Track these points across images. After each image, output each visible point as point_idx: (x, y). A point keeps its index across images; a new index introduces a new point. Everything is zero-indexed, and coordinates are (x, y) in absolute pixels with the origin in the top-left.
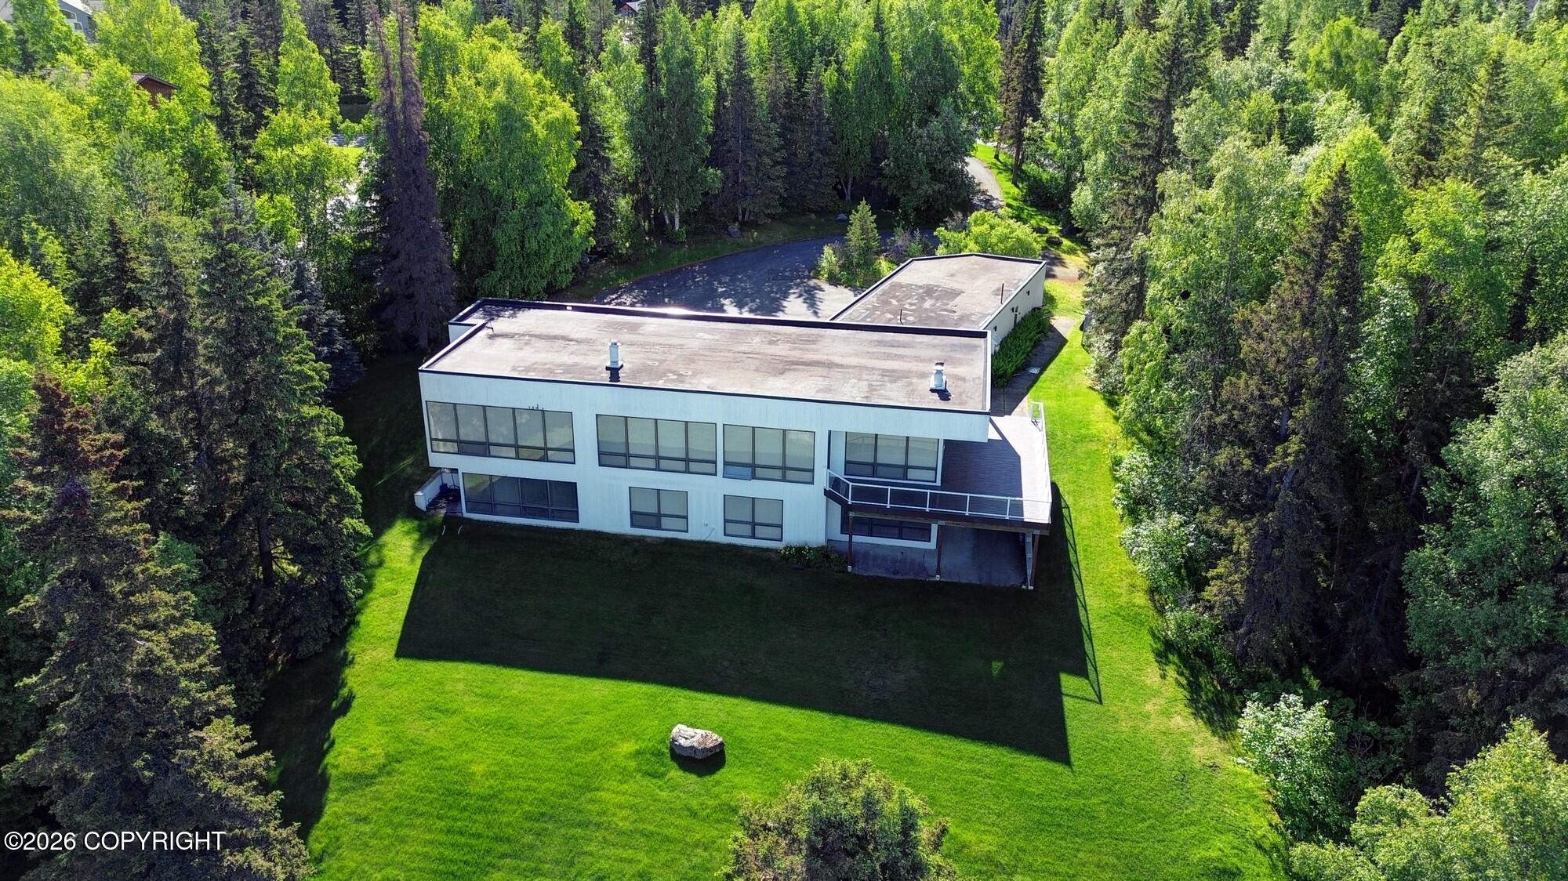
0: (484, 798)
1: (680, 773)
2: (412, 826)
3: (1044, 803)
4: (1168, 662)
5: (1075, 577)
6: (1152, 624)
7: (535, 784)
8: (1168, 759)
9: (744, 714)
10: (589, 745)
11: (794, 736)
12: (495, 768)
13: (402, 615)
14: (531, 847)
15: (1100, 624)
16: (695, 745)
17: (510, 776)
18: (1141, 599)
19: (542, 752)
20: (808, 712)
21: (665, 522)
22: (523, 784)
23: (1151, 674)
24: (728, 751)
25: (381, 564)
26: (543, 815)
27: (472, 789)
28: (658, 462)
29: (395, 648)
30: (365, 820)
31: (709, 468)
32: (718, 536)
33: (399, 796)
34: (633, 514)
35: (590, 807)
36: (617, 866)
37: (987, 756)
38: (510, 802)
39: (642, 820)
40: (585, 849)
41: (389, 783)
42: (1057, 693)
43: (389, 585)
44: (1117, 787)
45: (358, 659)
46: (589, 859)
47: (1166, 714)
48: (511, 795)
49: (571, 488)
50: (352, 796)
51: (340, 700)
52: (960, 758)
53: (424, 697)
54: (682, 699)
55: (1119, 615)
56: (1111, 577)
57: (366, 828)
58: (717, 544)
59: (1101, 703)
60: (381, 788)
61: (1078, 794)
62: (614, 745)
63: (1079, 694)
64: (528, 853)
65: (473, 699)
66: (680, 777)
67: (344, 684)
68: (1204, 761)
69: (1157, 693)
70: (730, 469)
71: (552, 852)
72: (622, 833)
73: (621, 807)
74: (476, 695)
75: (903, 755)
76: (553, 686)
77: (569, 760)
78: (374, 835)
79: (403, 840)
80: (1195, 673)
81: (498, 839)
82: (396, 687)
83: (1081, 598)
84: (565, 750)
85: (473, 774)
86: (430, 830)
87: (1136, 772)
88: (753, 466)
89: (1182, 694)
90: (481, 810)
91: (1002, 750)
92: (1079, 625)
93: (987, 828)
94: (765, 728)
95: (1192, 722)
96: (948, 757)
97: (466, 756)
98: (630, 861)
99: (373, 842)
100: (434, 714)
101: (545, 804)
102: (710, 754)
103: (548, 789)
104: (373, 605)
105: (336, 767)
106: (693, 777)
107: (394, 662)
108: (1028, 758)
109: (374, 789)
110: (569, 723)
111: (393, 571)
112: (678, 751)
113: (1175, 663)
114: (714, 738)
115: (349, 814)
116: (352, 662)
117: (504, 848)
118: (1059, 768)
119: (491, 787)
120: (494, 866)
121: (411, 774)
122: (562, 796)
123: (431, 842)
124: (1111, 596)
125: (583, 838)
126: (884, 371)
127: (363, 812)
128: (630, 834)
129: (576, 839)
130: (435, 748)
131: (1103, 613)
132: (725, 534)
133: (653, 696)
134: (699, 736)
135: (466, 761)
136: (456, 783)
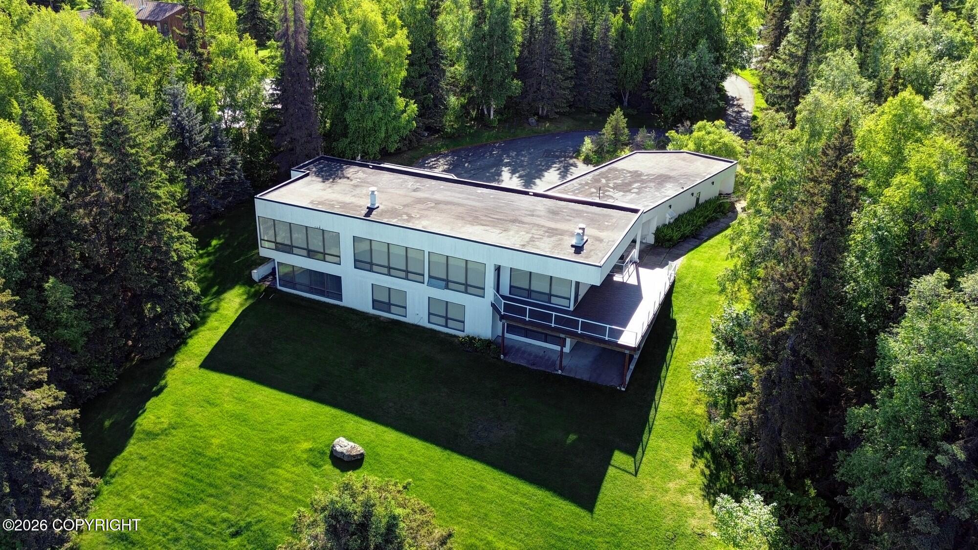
0: (212, 459)
1: (331, 467)
2: (167, 467)
3: (562, 534)
4: (702, 456)
5: (659, 387)
6: (702, 429)
7: (243, 457)
8: (668, 523)
9: (387, 438)
10: (284, 440)
11: (411, 458)
12: (224, 443)
13: (215, 342)
14: (228, 494)
15: (662, 422)
16: (345, 451)
17: (231, 449)
18: (701, 410)
19: (256, 438)
20: (428, 444)
21: (393, 309)
22: (237, 455)
23: (685, 463)
24: (366, 459)
25: (216, 310)
26: (241, 476)
27: (209, 453)
28: (389, 270)
29: (201, 361)
30: (143, 458)
31: (419, 278)
32: (424, 323)
33: (167, 449)
34: (374, 301)
35: (270, 477)
36: (272, 516)
37: (535, 496)
38: (226, 465)
39: (296, 491)
40: (257, 501)
41: (164, 440)
42: (606, 462)
43: (216, 324)
44: (620, 534)
45: (178, 365)
46: (257, 508)
47: (682, 492)
48: (228, 461)
49: (337, 280)
50: (142, 444)
51: (159, 387)
52: (517, 493)
53: (204, 394)
54: (352, 422)
55: (679, 418)
56: (685, 391)
57: (143, 464)
58: (424, 328)
59: (636, 475)
60: (160, 442)
61: (590, 533)
62: (298, 442)
63: (622, 467)
64: (224, 497)
65: (232, 400)
66: (330, 470)
67: (164, 378)
68: (695, 530)
69: (682, 476)
70: (433, 281)
71: (237, 499)
72: (282, 496)
73: (287, 480)
74: (234, 398)
75: (479, 483)
76: (280, 400)
77: (269, 446)
78: (145, 469)
79: (160, 475)
80: (719, 467)
81: (211, 485)
82: (192, 385)
83: (657, 402)
84: (269, 440)
85: (212, 444)
86: (176, 472)
87: (640, 527)
88: (447, 281)
89: (701, 481)
90: (208, 466)
91: (548, 494)
92: (646, 420)
93: (515, 542)
94: (396, 449)
95: (700, 502)
96: (508, 490)
97: (212, 433)
98: (281, 514)
99: (144, 472)
100: (206, 405)
101: (244, 470)
102: (353, 459)
103: (249, 461)
104: (201, 334)
105: (141, 425)
106: (338, 471)
107: (197, 371)
108: (564, 502)
109: (155, 442)
110: (278, 424)
111: (222, 315)
112: (334, 453)
113: (706, 459)
114: (359, 449)
115: (137, 454)
116: (173, 366)
117: (212, 491)
118: (583, 513)
119: (218, 454)
120: (203, 501)
121: (179, 437)
122: (256, 467)
123: (174, 479)
124: (679, 404)
125: (258, 494)
126: (549, 228)
127: (145, 454)
128: (287, 498)
129: (255, 494)
130: (197, 425)
131: (668, 415)
132: (429, 322)
133: (335, 417)
134: (349, 447)
135: (210, 436)
136: (200, 447)
